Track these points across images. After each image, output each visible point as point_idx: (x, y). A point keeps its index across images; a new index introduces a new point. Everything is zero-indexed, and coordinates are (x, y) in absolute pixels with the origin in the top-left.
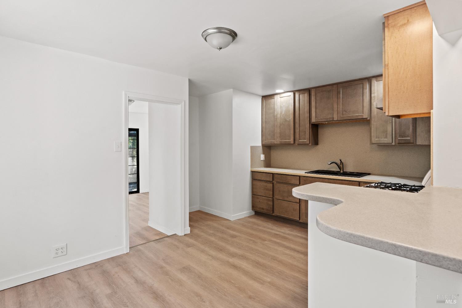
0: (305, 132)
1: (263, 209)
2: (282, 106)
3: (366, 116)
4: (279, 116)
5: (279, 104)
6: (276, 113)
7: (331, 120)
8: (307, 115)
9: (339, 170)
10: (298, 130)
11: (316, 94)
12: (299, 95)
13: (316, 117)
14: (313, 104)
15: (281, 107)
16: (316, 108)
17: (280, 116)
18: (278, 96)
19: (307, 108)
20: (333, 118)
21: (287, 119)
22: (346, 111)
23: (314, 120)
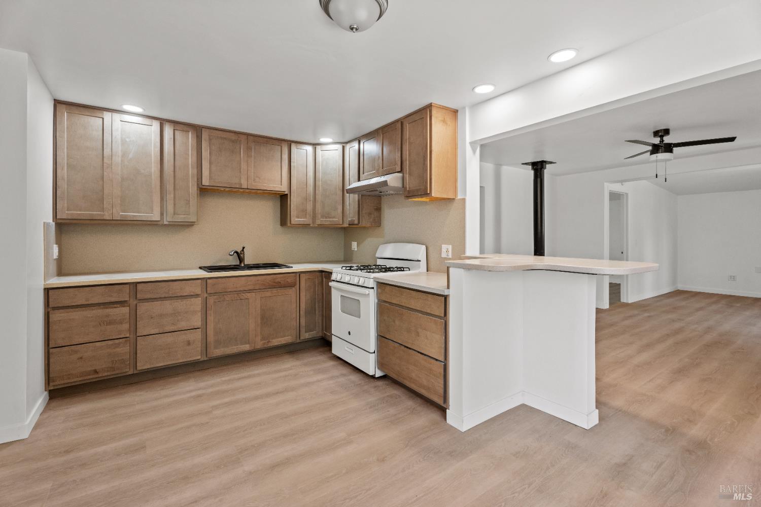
0: (189, 201)
1: (96, 372)
2: (127, 140)
3: (284, 188)
4: (118, 159)
5: (117, 135)
6: (107, 152)
7: (238, 187)
8: (192, 171)
9: (238, 263)
10: (172, 196)
11: (210, 140)
12: (174, 130)
13: (210, 178)
14: (205, 154)
15: (123, 142)
16: (210, 163)
17: (122, 161)
18: (117, 116)
19: (191, 159)
20: (241, 184)
21: (143, 171)
22: (259, 178)
23: (206, 182)
